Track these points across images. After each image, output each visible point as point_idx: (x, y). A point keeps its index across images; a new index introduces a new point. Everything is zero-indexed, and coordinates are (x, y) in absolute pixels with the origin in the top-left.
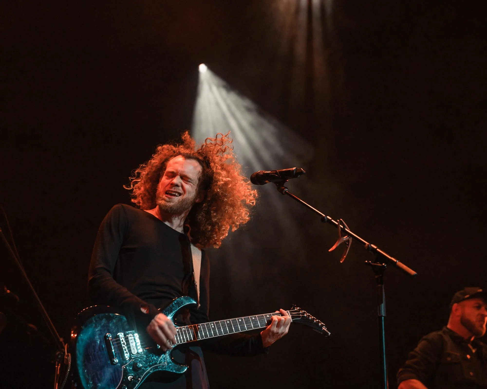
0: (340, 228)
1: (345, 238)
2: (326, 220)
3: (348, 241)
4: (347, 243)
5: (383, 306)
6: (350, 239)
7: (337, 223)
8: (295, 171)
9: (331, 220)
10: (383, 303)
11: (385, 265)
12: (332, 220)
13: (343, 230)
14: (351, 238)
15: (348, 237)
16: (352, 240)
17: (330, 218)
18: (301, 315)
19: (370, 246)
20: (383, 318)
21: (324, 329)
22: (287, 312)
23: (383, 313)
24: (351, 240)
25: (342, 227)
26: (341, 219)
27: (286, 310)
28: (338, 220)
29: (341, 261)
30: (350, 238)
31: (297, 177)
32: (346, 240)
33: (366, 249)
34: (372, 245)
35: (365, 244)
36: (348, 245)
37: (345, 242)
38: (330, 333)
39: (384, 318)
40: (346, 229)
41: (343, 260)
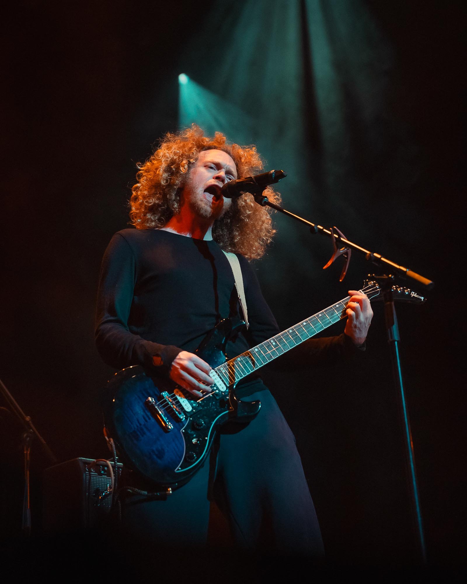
0: (334, 237)
1: (342, 250)
2: (317, 231)
3: (346, 253)
4: (346, 256)
5: (395, 328)
6: (348, 251)
7: (330, 233)
8: (273, 174)
9: (323, 229)
10: (395, 324)
11: (393, 277)
12: (325, 230)
13: (338, 240)
14: (350, 250)
15: (346, 248)
16: (352, 251)
17: (322, 228)
18: (378, 289)
19: (372, 255)
20: (396, 343)
21: (414, 295)
22: (360, 292)
23: (396, 336)
24: (350, 251)
25: (337, 236)
26: (335, 227)
27: (358, 291)
28: (331, 229)
29: (341, 280)
30: (348, 249)
31: (277, 182)
32: (343, 252)
33: (368, 259)
34: (375, 254)
35: (366, 253)
36: (347, 258)
37: (342, 255)
38: (422, 298)
39: (398, 343)
40: (342, 239)
41: (343, 278)
